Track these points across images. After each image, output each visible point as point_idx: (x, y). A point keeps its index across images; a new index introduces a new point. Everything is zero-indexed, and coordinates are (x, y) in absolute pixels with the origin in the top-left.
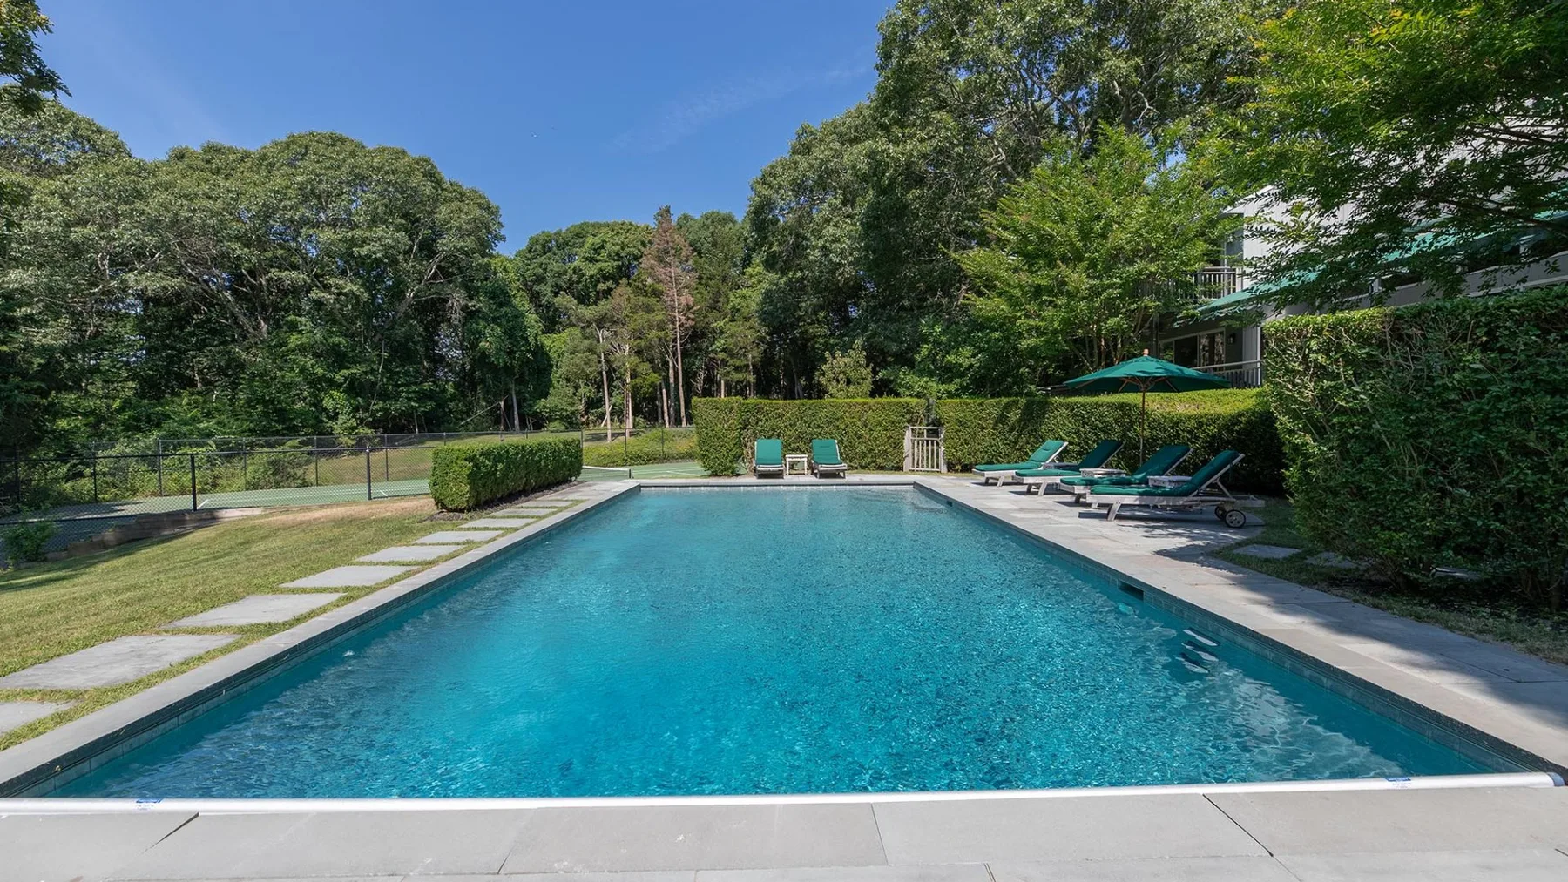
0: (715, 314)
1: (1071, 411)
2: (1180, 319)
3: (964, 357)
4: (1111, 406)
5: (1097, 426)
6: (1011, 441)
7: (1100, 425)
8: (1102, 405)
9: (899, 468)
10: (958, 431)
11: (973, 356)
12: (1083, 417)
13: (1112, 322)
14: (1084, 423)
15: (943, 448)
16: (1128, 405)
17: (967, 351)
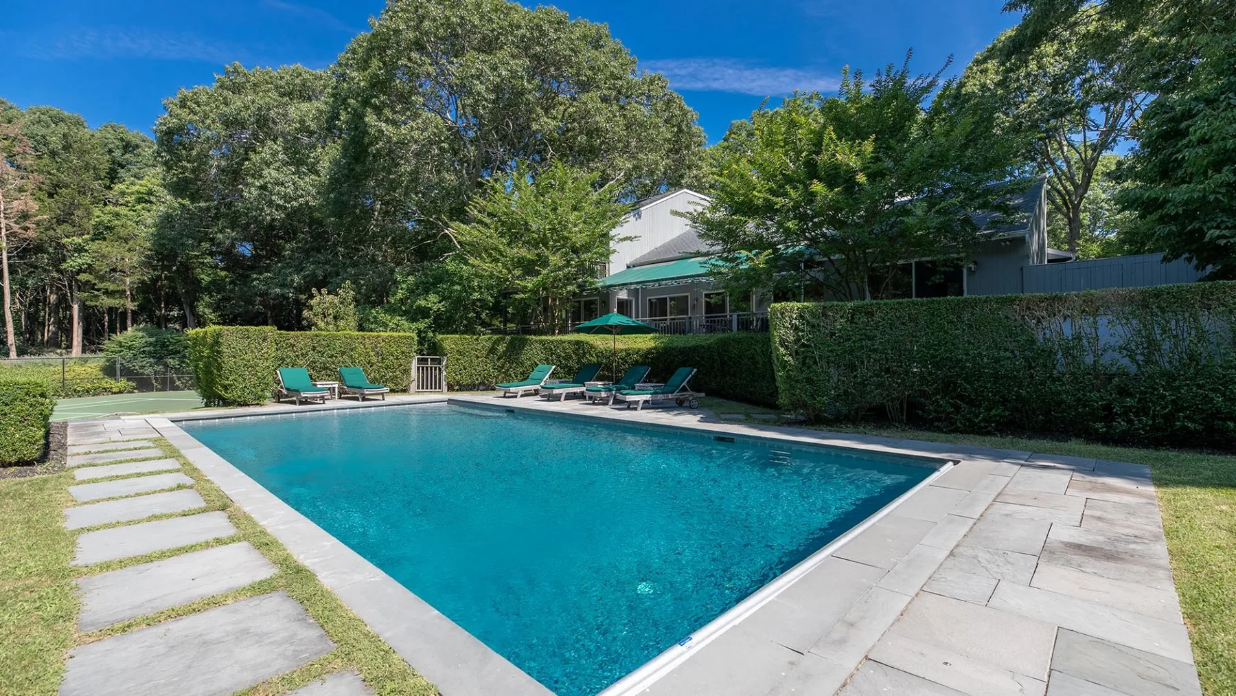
0: (66, 227)
1: (543, 345)
2: (588, 290)
3: (432, 301)
4: (570, 342)
5: (560, 356)
6: (499, 366)
7: (563, 355)
8: (564, 342)
9: (405, 391)
10: (458, 360)
11: (439, 302)
12: (551, 349)
13: (569, 288)
14: (552, 354)
15: (444, 373)
16: (582, 342)
17: (433, 298)
